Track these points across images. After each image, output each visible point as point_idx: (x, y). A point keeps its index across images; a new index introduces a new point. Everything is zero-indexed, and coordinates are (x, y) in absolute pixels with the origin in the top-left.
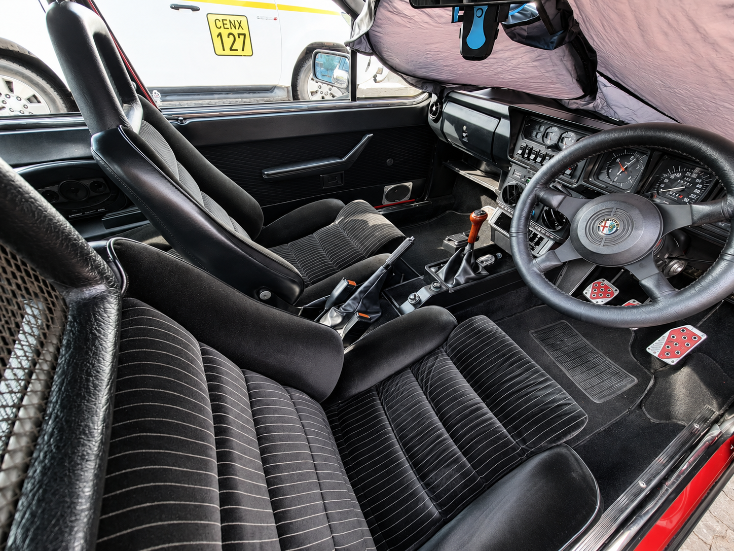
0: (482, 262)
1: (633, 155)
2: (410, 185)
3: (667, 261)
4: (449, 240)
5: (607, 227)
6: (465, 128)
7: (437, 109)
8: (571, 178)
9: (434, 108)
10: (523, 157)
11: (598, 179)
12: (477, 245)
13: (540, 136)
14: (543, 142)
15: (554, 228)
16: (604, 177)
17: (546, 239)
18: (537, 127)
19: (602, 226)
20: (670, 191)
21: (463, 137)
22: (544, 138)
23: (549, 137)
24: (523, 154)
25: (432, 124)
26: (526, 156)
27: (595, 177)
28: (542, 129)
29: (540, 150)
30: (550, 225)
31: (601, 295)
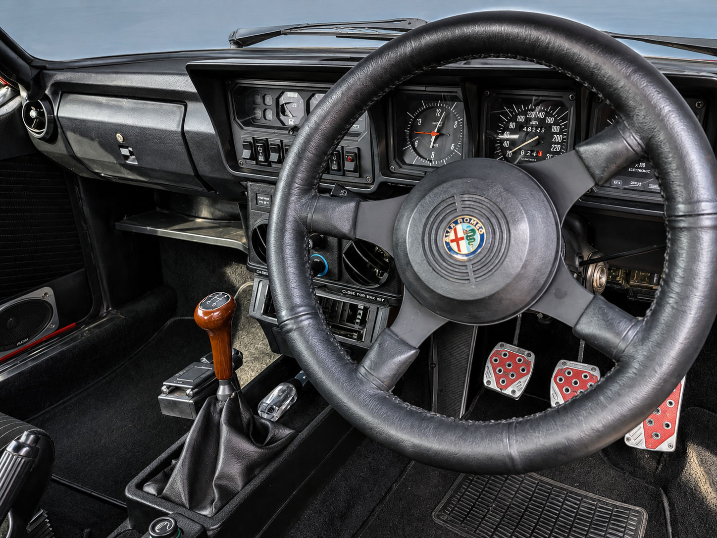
0: (271, 410)
1: (439, 108)
2: (45, 293)
3: (581, 269)
4: (173, 390)
5: (462, 238)
6: (119, 137)
7: (41, 114)
8: (360, 176)
9: (33, 114)
10: (258, 163)
11: (404, 163)
12: (247, 375)
13: (270, 115)
14: (283, 123)
15: (376, 280)
16: (411, 158)
17: (372, 308)
18: (259, 100)
19: (452, 241)
20: (520, 149)
21: (127, 157)
22: (282, 117)
23: (287, 112)
24: (254, 157)
25: (45, 147)
26: (261, 158)
27: (397, 160)
28: (269, 100)
29: (281, 141)
30: (365, 276)
31: (512, 375)
